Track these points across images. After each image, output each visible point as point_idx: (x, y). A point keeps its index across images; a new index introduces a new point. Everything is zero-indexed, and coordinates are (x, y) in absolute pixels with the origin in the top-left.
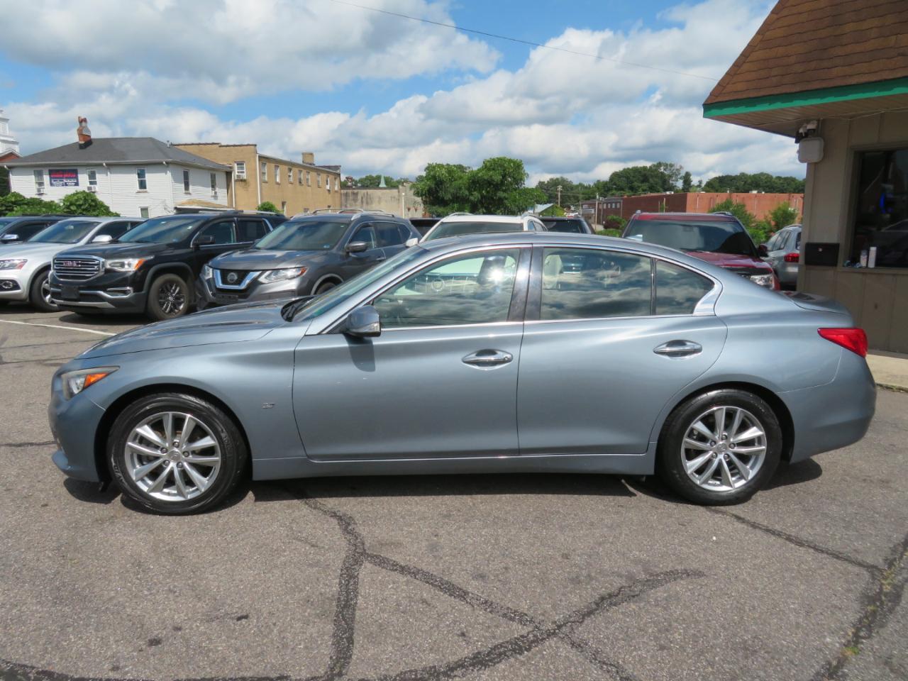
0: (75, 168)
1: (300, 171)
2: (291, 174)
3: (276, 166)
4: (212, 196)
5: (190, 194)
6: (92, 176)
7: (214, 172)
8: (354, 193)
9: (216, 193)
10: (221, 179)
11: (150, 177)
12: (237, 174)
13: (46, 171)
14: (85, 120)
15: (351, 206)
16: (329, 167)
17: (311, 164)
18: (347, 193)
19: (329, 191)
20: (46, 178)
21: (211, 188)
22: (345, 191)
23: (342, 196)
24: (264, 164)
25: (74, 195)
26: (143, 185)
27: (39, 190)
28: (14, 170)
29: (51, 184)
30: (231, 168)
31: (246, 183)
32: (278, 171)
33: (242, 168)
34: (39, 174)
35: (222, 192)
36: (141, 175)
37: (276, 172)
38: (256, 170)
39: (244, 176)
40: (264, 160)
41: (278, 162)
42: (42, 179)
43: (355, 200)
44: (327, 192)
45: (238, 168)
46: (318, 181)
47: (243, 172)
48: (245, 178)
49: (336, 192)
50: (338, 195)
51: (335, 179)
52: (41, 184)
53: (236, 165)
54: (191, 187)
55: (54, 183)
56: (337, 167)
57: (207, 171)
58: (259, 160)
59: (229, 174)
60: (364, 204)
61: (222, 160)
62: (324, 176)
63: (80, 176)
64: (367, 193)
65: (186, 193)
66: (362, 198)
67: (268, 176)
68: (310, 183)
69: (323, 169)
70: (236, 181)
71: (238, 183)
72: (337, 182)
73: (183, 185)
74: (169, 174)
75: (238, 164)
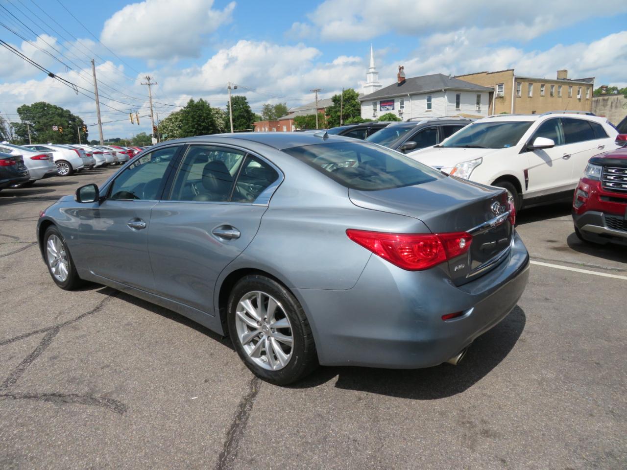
0: (393, 99)
1: (552, 87)
2: (544, 89)
3: (529, 84)
4: (476, 111)
5: (460, 110)
6: (402, 103)
7: (479, 93)
8: (604, 100)
9: (479, 108)
10: (485, 98)
11: (434, 101)
12: (497, 93)
13: (378, 102)
14: (402, 68)
15: (600, 110)
16: (583, 80)
17: (564, 79)
18: (597, 100)
19: (580, 99)
20: (378, 106)
21: (476, 105)
22: (596, 98)
23: (593, 103)
24: (519, 84)
25: (384, 116)
26: (429, 106)
27: (374, 114)
28: (363, 103)
29: (381, 110)
30: (493, 89)
31: (503, 99)
32: (532, 87)
33: (502, 88)
34: (375, 104)
35: (484, 107)
36: (429, 100)
37: (529, 88)
38: (511, 89)
39: (502, 94)
40: (519, 80)
41: (531, 81)
42: (376, 107)
43: (605, 106)
44: (578, 101)
45: (499, 88)
46: (570, 93)
47: (502, 91)
48: (503, 95)
49: (587, 100)
50: (589, 102)
51: (588, 89)
52: (375, 110)
53: (497, 87)
54: (461, 105)
55: (382, 109)
56: (591, 79)
57: (474, 93)
58: (515, 81)
59: (491, 94)
60: (613, 108)
61: (487, 84)
62: (576, 88)
63: (396, 104)
64: (617, 98)
65: (457, 110)
66: (612, 103)
67: (522, 93)
68: (561, 95)
69: (576, 82)
70: (496, 98)
71: (497, 99)
72: (589, 92)
73: (455, 104)
74: (446, 97)
75: (499, 86)
